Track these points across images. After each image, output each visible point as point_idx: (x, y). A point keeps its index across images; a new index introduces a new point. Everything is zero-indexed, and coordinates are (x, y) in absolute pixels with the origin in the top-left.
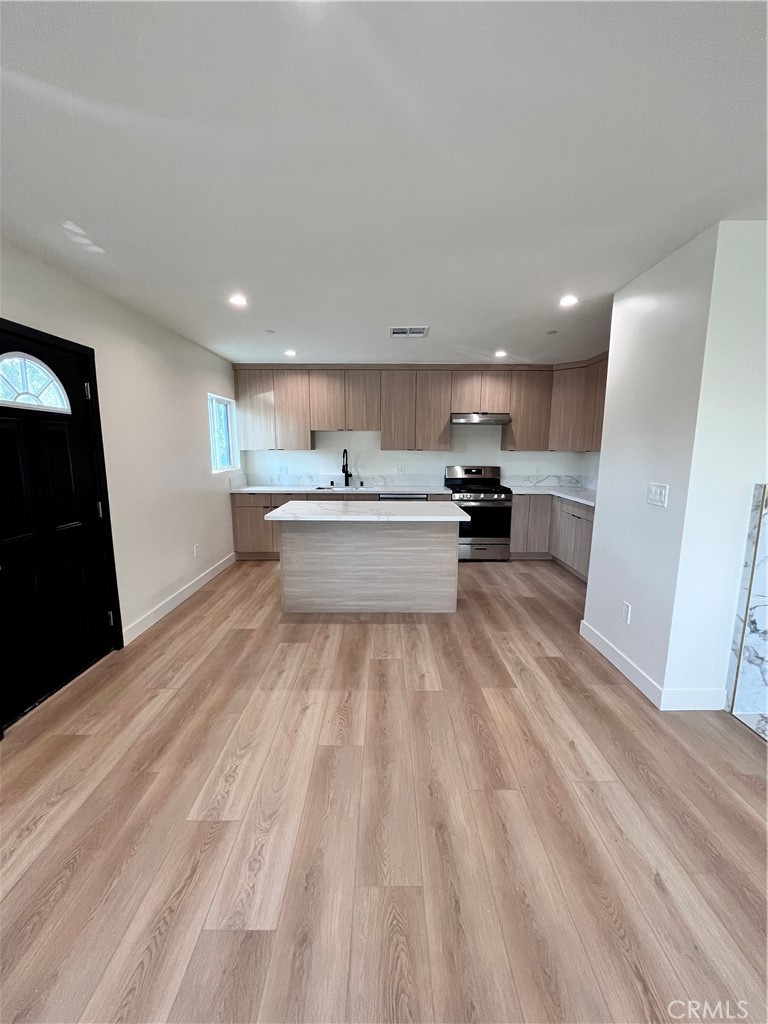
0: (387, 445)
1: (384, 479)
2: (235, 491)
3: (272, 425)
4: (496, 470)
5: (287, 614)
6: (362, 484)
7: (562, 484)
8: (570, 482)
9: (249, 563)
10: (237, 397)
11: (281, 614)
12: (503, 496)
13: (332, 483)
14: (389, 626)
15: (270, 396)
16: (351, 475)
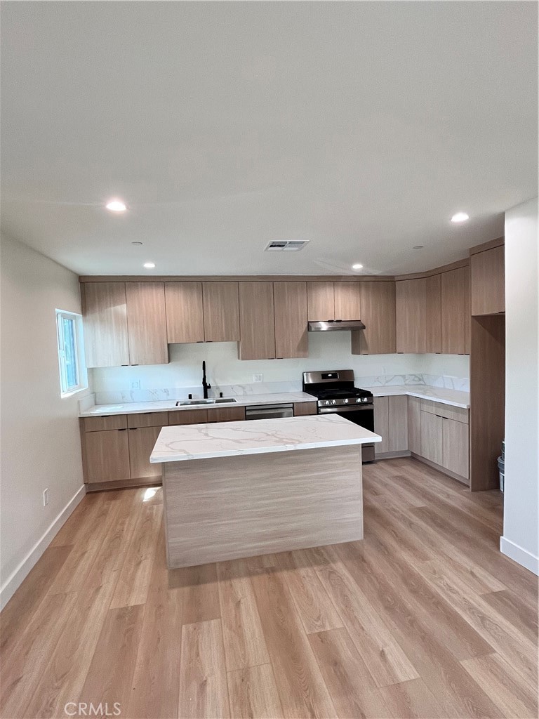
0: (247, 353)
1: (244, 388)
2: (85, 414)
3: (125, 341)
4: (350, 373)
5: (174, 572)
6: (221, 394)
7: (407, 382)
8: (414, 380)
9: (103, 495)
10: (85, 310)
11: (167, 571)
12: (365, 400)
13: (190, 397)
14: (303, 572)
15: (122, 309)
16: (210, 387)
